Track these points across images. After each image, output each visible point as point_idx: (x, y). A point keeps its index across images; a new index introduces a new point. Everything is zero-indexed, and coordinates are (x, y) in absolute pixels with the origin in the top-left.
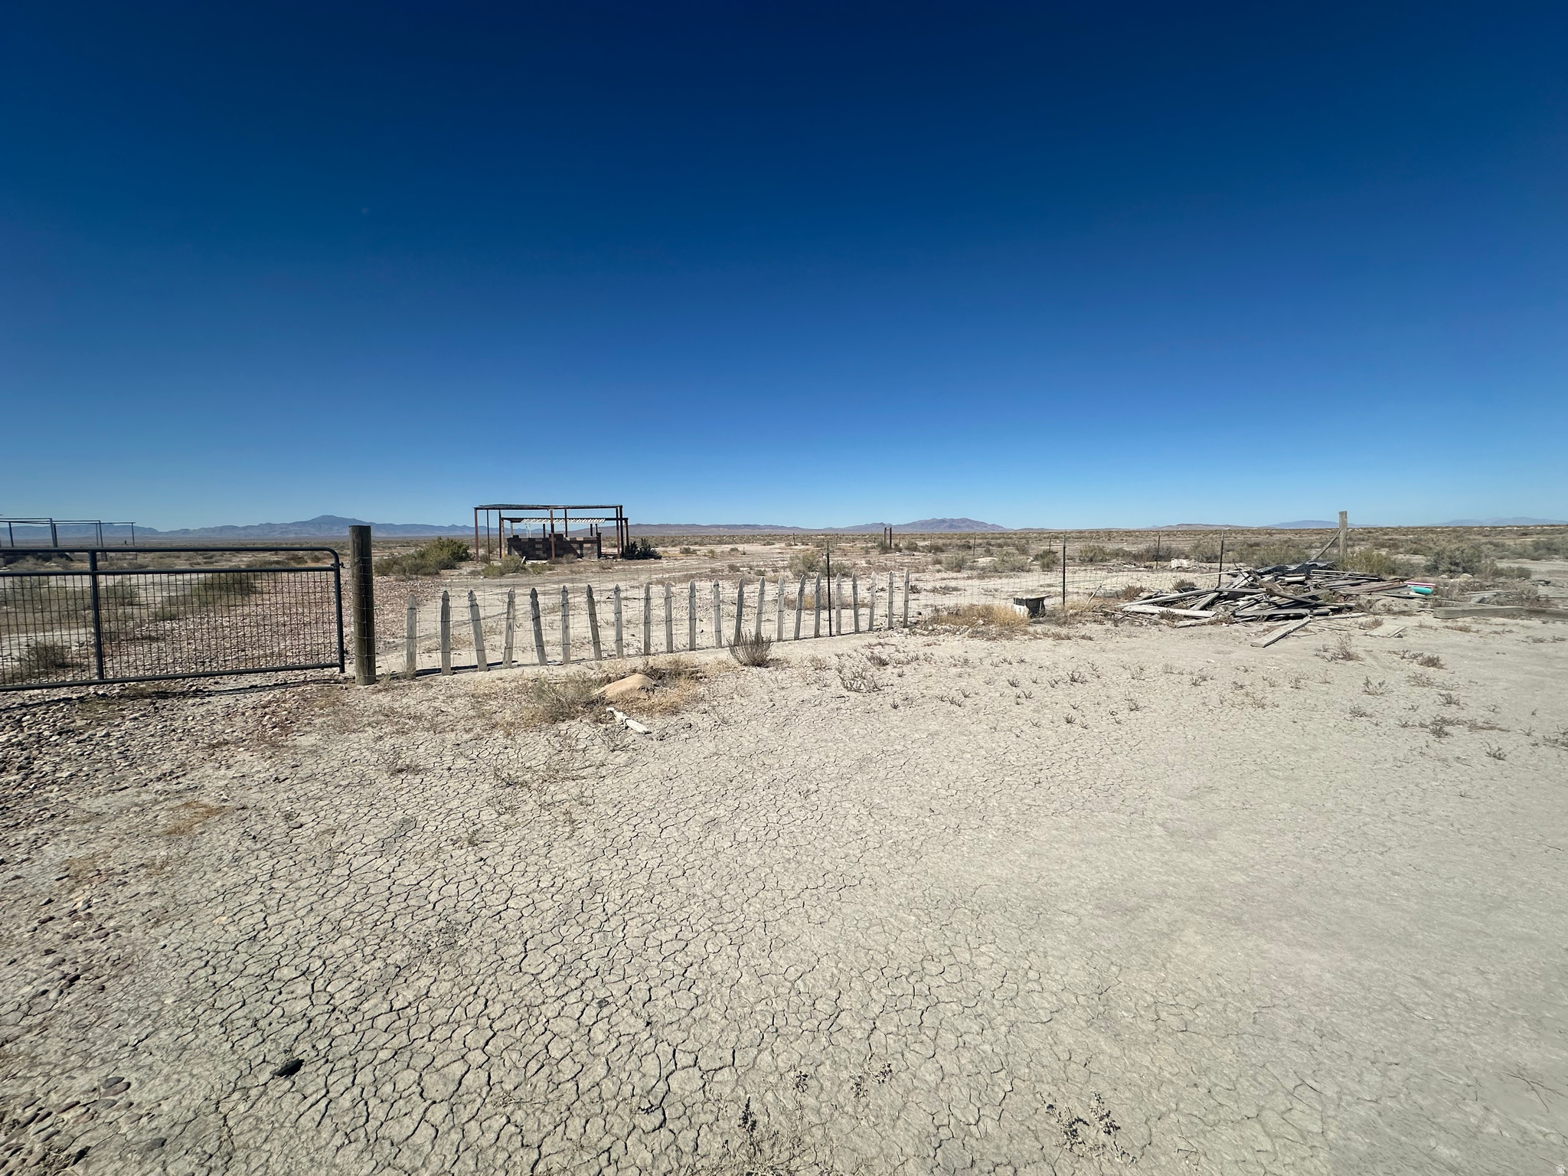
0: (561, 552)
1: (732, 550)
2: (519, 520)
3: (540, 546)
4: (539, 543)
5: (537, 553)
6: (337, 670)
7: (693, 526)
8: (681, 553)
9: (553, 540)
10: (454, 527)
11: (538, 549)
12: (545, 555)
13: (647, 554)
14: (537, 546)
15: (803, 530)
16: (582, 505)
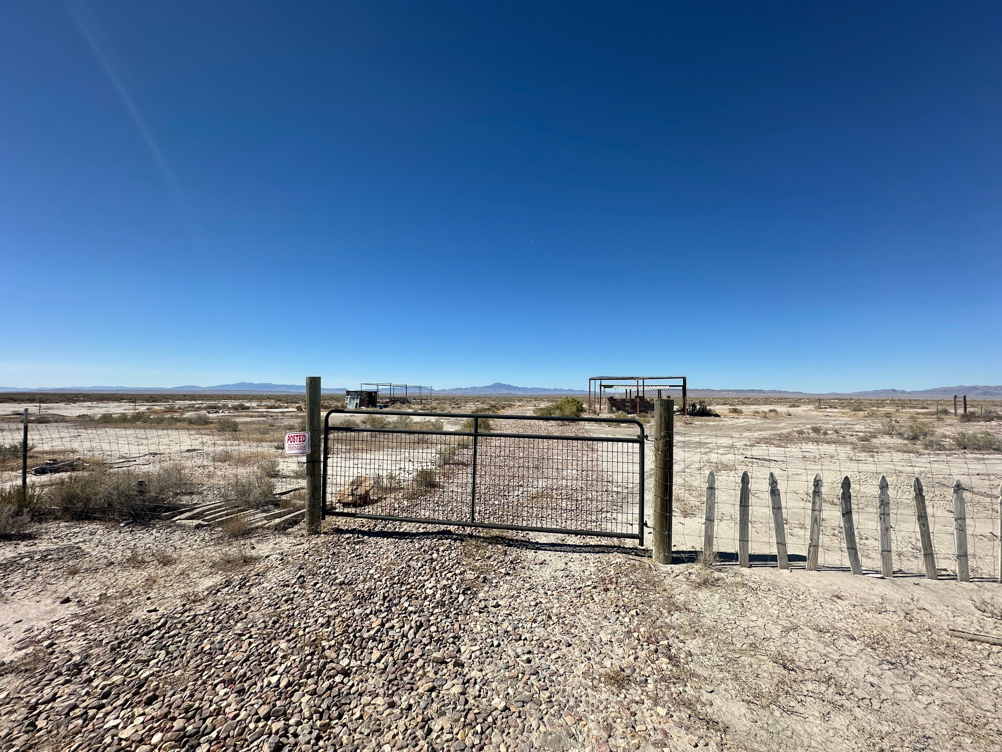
0: (643, 409)
1: (771, 411)
2: (611, 386)
3: (629, 404)
4: (628, 402)
5: (627, 408)
6: (637, 541)
7: (708, 390)
8: (730, 412)
9: (638, 400)
10: (556, 390)
11: (627, 406)
12: (632, 411)
13: (705, 413)
14: (627, 404)
15: (806, 394)
16: (658, 376)
